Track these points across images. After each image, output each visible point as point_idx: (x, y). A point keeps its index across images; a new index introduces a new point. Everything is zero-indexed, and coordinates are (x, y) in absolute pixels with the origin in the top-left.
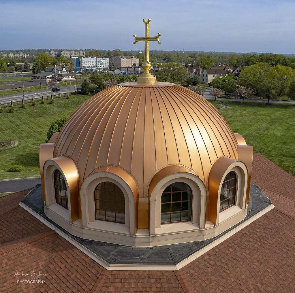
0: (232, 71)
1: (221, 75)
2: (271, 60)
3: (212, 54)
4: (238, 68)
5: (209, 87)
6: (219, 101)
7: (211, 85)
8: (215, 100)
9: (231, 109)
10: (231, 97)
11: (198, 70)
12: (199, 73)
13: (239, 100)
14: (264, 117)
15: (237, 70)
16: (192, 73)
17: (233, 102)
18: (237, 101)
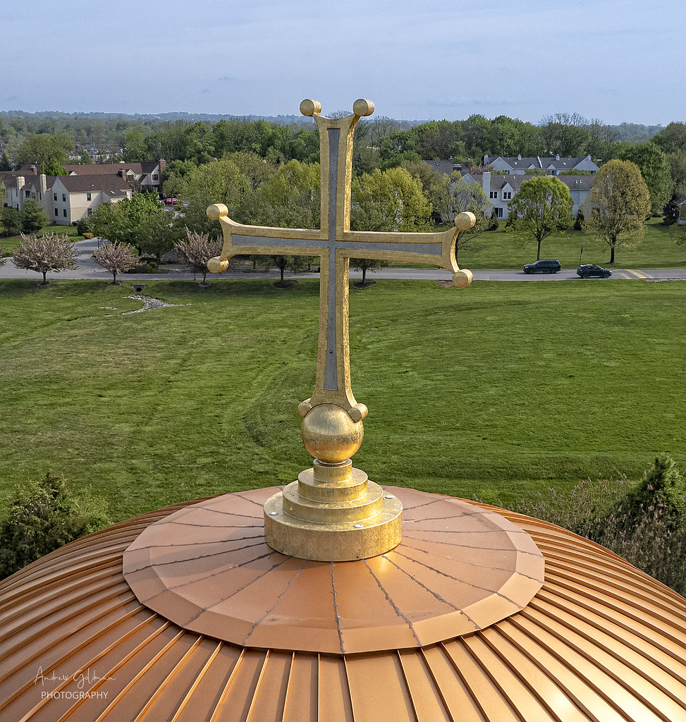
0: (137, 177)
1: (113, 196)
2: (247, 139)
3: (51, 118)
4: (157, 168)
5: (80, 234)
6: (126, 285)
7: (86, 230)
8: (114, 283)
9: (176, 311)
10: (161, 267)
11: (33, 180)
12: (39, 189)
13: (188, 277)
14: (286, 330)
15: (153, 173)
16: (14, 191)
17: (173, 284)
18: (185, 280)
